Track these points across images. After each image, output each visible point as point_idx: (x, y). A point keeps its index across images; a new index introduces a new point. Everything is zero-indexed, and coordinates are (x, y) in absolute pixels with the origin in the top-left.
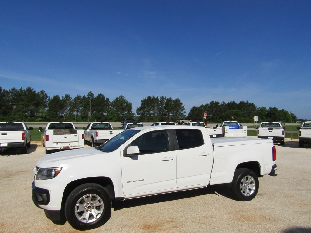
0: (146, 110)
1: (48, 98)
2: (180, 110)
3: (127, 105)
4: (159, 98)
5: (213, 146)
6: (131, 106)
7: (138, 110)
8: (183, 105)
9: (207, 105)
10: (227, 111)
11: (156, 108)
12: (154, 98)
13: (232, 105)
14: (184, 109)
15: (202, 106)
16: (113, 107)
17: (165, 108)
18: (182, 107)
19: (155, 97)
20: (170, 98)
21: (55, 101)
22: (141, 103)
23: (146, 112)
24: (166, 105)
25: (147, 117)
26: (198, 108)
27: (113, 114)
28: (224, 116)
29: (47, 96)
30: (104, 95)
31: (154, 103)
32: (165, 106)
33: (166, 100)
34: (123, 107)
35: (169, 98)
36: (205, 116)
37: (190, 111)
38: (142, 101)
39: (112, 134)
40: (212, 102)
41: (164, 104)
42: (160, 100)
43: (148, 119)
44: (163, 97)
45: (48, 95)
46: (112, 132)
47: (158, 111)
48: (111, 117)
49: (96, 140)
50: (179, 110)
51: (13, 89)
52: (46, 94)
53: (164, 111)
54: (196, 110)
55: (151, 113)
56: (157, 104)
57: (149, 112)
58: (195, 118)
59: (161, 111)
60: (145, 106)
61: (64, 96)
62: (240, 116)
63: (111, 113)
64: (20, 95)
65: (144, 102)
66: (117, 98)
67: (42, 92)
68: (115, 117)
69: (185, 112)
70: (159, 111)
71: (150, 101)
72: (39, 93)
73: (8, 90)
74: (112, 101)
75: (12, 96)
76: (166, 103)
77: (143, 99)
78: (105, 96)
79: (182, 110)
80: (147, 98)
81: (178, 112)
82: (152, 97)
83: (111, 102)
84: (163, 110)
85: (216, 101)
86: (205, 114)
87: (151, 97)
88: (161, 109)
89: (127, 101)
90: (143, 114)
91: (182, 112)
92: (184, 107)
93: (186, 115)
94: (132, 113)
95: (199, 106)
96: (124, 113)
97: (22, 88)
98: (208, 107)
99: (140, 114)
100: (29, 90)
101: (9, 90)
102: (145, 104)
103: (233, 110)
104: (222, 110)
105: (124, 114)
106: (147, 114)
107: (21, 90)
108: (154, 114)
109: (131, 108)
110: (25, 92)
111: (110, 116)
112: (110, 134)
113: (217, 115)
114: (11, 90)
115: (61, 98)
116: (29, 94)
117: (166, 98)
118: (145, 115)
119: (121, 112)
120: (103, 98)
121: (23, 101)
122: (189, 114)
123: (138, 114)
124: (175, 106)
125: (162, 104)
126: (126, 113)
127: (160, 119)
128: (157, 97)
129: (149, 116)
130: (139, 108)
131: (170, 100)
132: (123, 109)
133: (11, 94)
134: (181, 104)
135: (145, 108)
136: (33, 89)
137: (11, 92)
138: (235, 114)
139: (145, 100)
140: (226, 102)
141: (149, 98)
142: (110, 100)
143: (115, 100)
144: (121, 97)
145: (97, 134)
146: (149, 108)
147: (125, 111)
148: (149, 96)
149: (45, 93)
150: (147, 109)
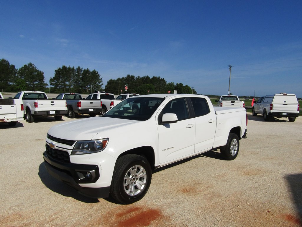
0: (61, 81)
2: (98, 82)
3: (38, 74)
4: (75, 68)
5: (216, 114)
6: (43, 76)
7: (51, 80)
8: (100, 78)
9: (123, 78)
10: (142, 85)
11: (72, 79)
12: (69, 68)
13: (146, 80)
14: (102, 82)
15: (119, 79)
16: (20, 75)
17: (82, 79)
18: (99, 80)
19: (71, 67)
20: (88, 69)
22: (55, 73)
23: (60, 82)
24: (84, 76)
25: (62, 88)
26: (115, 81)
27: (21, 84)
28: (139, 90)
30: (8, 61)
31: (70, 74)
32: (81, 78)
33: (83, 71)
34: (33, 76)
35: (86, 69)
36: (126, 89)
37: (107, 84)
38: (55, 71)
40: (128, 76)
41: (80, 75)
42: (76, 71)
43: (64, 90)
44: (79, 68)
47: (74, 82)
48: (18, 87)
49: (35, 112)
50: (96, 82)
53: (81, 83)
54: (113, 82)
55: (67, 84)
56: (73, 75)
57: (64, 83)
58: (112, 90)
59: (78, 83)
60: (59, 77)
62: (153, 90)
63: (19, 82)
65: (59, 72)
66: (25, 66)
68: (24, 87)
69: (103, 85)
70: (76, 82)
71: (65, 71)
74: (19, 69)
76: (83, 74)
77: (57, 69)
78: (10, 63)
79: (100, 82)
80: (61, 68)
81: (95, 84)
82: (68, 67)
83: (17, 69)
84: (80, 81)
85: (132, 75)
86: (126, 87)
87: (66, 67)
88: (77, 80)
89: (38, 70)
90: (57, 85)
91: (100, 84)
92: (102, 80)
93: (103, 87)
94: (45, 83)
95: (116, 79)
96: (35, 83)
98: (124, 81)
99: (53, 85)
102: (60, 74)
103: (148, 85)
104: (137, 84)
105: (34, 85)
106: (62, 85)
108: (70, 86)
109: (43, 77)
111: (18, 85)
112: (52, 105)
113: (133, 89)
117: (83, 69)
118: (60, 86)
119: (31, 82)
120: (6, 64)
122: (106, 86)
123: (51, 84)
124: (93, 78)
125: (78, 75)
126: (37, 83)
127: (77, 91)
128: (74, 67)
129: (64, 87)
130: (52, 78)
131: (87, 71)
132: (33, 78)
134: (99, 76)
135: (60, 78)
138: (148, 88)
139: (59, 69)
140: (141, 77)
141: (64, 68)
142: (16, 68)
143: (23, 67)
144: (31, 65)
145: (36, 105)
146: (64, 79)
147: (36, 81)
148: (65, 66)
150: (62, 79)
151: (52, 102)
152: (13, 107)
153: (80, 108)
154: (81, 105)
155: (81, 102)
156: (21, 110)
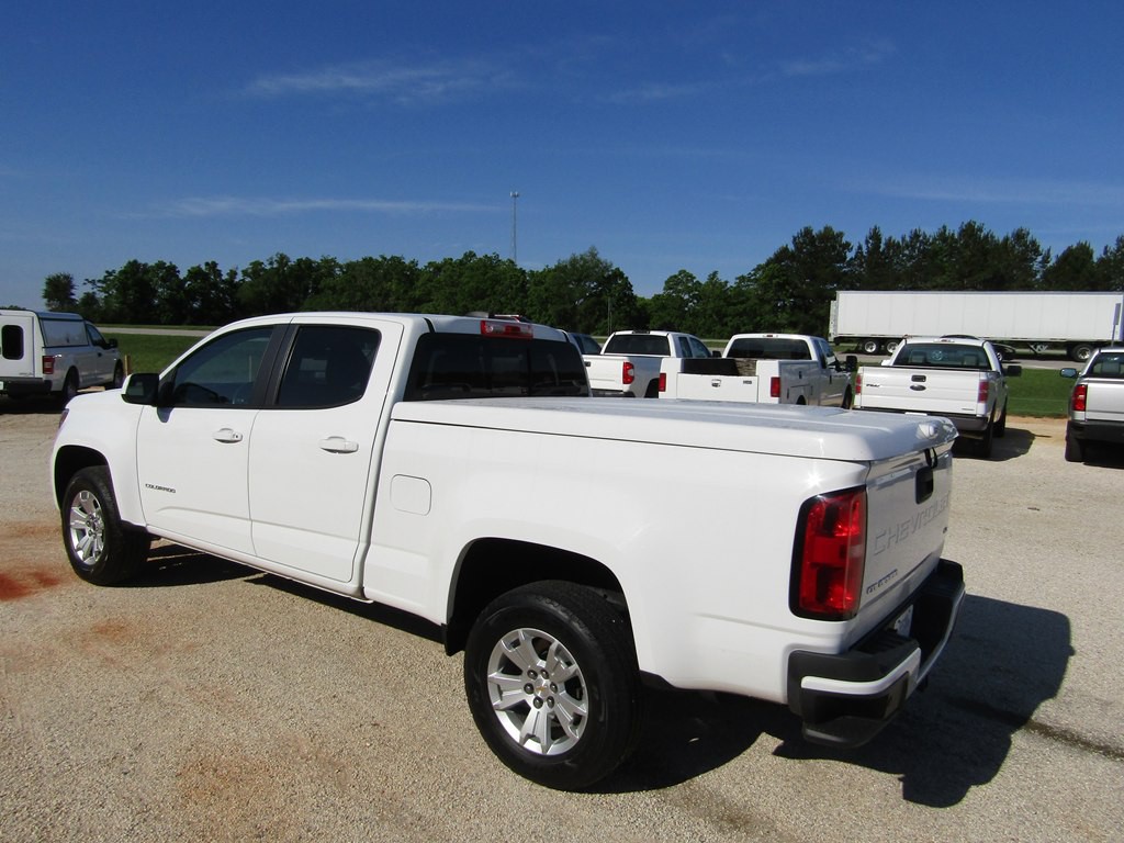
1: (1040, 259)
21: (1068, 268)
29: (1036, 251)
39: (923, 388)
45: (1043, 247)
46: (922, 379)
51: (916, 236)
52: (1033, 243)
61: (1113, 247)
64: (936, 253)
67: (1020, 236)
72: (1006, 239)
73: (898, 239)
75: (911, 257)
97: (944, 227)
100: (970, 231)
101: (903, 239)
107: (943, 236)
110: (956, 241)
112: (912, 388)
114: (908, 239)
115: (1097, 255)
116: (966, 245)
121: (944, 273)
133: (907, 252)
136: (980, 230)
137: (907, 246)
149: (1029, 238)
151: (915, 378)
152: (750, 382)
153: (1080, 416)
154: (1084, 401)
155: (1090, 385)
156: (772, 396)
